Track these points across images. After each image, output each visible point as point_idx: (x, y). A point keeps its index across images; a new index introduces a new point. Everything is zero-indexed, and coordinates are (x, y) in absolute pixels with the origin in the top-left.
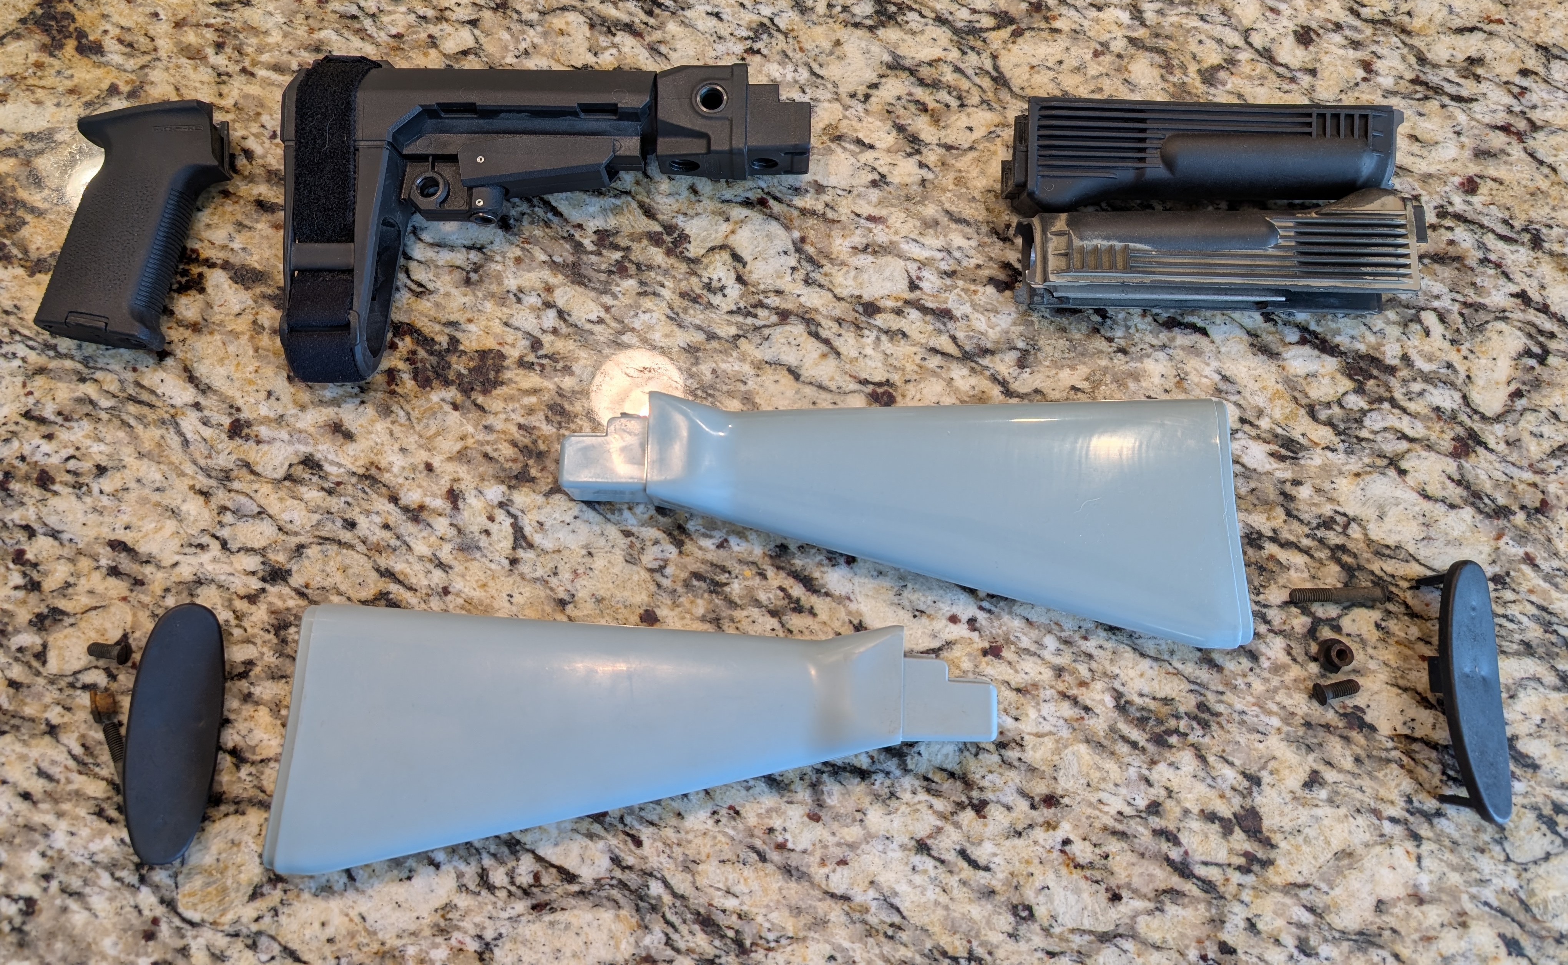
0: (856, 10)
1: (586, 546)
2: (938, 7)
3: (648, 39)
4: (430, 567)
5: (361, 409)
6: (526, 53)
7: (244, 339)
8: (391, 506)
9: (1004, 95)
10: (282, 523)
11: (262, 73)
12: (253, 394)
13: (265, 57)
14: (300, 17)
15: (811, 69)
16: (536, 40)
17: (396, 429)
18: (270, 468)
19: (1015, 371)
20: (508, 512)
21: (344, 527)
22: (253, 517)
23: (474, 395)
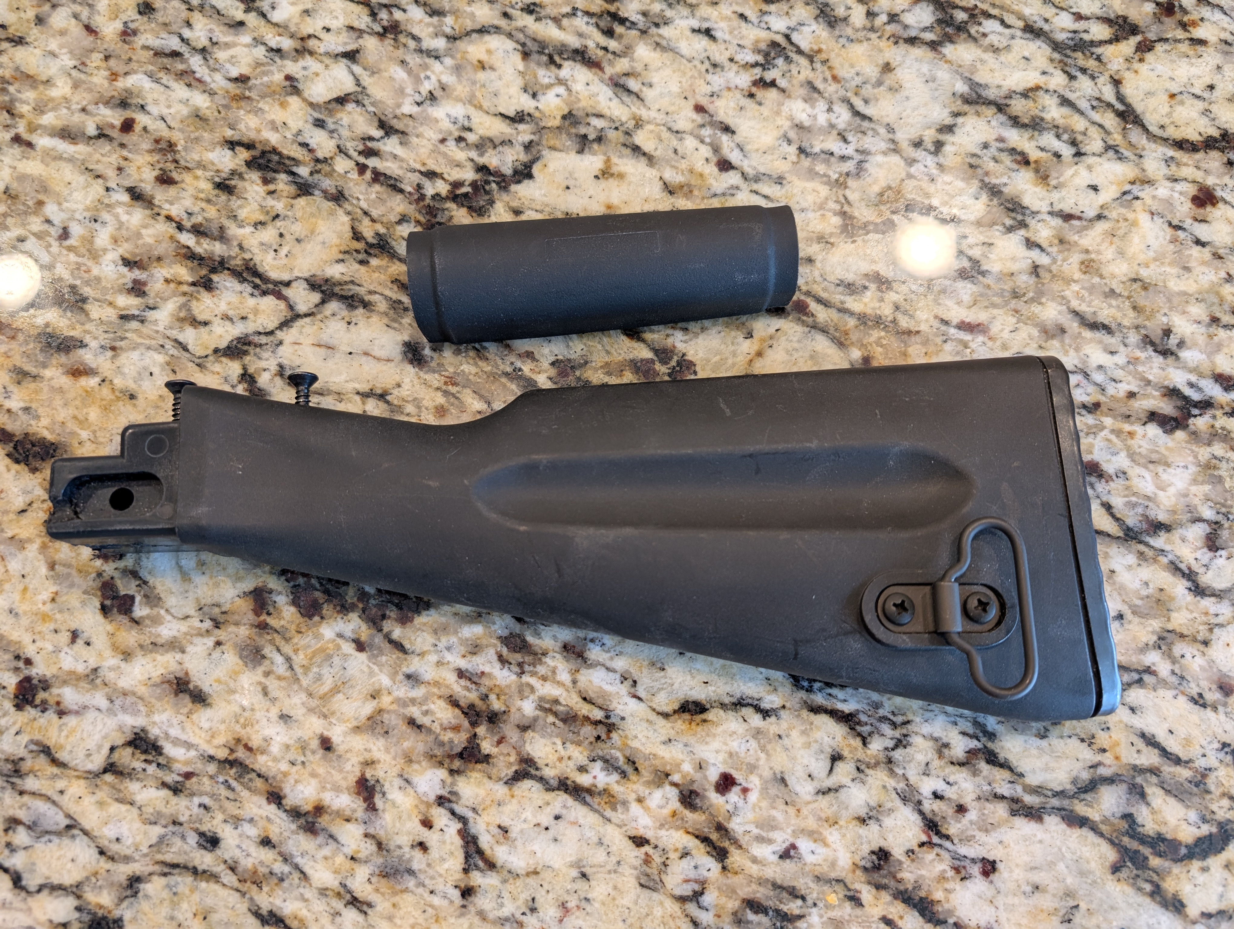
0: (909, 19)
1: (578, 864)
2: (1027, 11)
3: (609, 71)
4: (339, 905)
5: (216, 654)
6: (432, 97)
7: (33, 549)
8: (271, 810)
9: (1136, 135)
10: (104, 843)
11: (43, 142)
12: (51, 636)
13: (48, 119)
14: (96, 59)
15: (852, 107)
16: (445, 79)
17: (272, 684)
18: (81, 754)
19: (1205, 555)
20: (453, 813)
21: (200, 846)
22: (58, 834)
23: (387, 626)
